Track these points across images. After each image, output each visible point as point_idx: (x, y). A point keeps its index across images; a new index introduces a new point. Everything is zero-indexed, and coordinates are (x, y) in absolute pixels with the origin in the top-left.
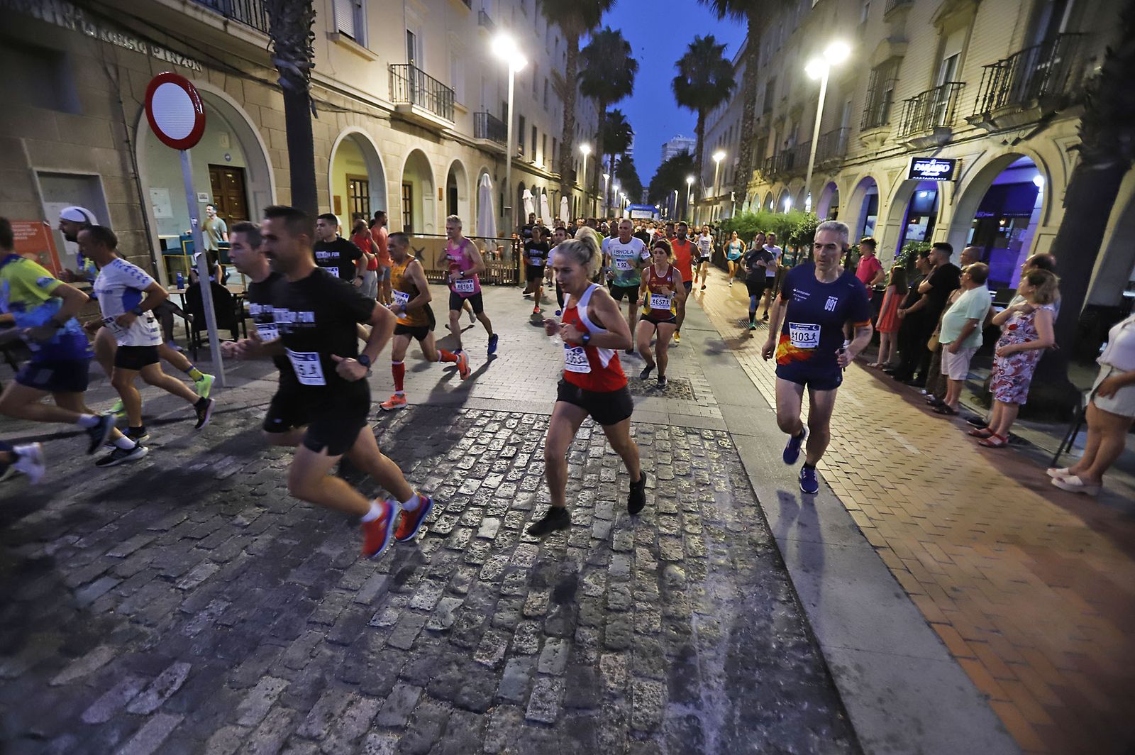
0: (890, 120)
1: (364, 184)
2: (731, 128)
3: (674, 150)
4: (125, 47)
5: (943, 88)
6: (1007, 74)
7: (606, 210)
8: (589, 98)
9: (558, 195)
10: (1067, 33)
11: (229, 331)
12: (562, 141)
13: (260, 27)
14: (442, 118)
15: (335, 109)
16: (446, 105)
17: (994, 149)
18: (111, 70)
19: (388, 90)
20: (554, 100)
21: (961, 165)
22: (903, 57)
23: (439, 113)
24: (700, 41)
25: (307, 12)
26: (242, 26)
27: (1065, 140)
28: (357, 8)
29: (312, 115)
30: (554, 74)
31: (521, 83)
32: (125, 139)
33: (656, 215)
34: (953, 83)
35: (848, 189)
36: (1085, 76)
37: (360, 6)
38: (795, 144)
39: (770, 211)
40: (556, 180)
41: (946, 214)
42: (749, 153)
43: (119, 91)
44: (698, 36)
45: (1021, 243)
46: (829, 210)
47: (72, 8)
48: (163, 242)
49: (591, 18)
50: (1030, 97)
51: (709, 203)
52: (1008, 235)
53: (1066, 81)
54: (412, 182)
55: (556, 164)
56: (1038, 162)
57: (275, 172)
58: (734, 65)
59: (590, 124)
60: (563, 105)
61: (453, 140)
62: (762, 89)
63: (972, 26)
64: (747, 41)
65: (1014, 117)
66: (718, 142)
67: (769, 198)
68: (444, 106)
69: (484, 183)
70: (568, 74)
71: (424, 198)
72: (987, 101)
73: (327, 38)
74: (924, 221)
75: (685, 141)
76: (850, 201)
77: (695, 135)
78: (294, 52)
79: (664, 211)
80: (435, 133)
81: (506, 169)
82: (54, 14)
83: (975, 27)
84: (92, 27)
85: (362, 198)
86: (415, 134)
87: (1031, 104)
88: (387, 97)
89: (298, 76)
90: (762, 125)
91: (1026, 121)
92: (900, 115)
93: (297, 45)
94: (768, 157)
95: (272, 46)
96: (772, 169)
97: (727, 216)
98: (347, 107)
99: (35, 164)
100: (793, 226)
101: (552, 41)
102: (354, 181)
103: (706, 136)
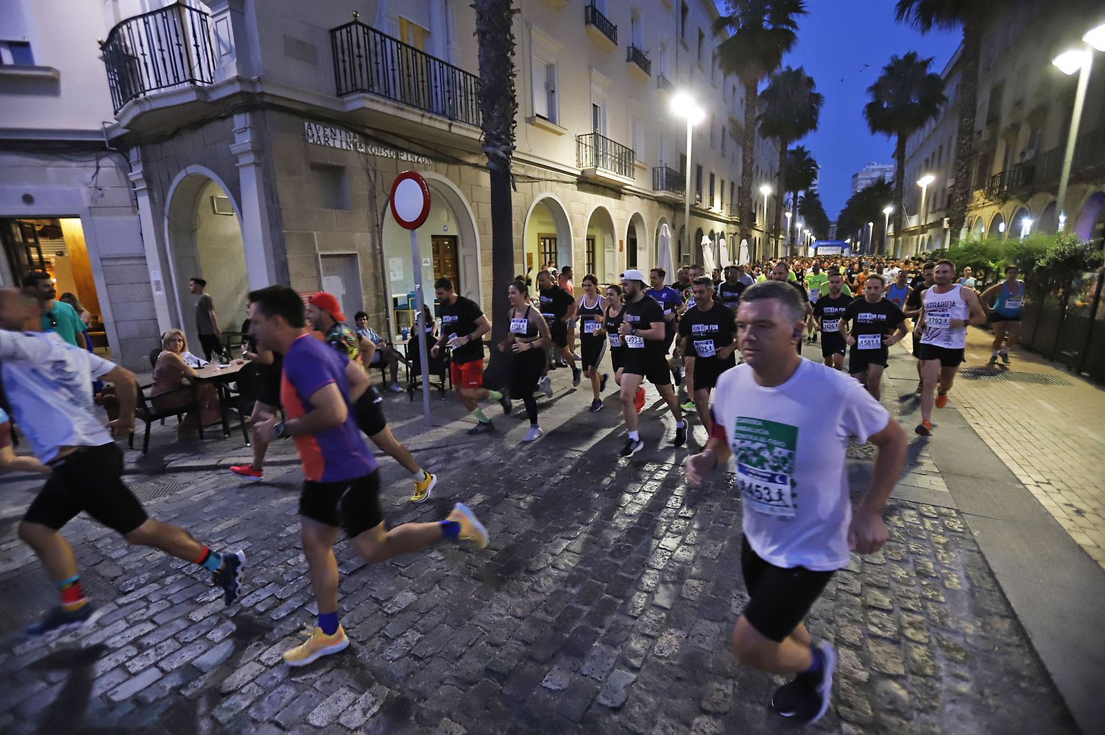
1: (552, 241)
2: (941, 147)
3: (867, 179)
7: (789, 249)
8: (769, 140)
9: (737, 238)
11: (438, 376)
12: (741, 185)
13: (475, 123)
14: (623, 176)
15: (532, 180)
16: (627, 164)
18: (372, 174)
19: (575, 158)
20: (731, 145)
23: (620, 173)
24: (899, 60)
25: (511, 105)
26: (462, 125)
28: (551, 93)
29: (512, 189)
30: (732, 121)
31: (698, 135)
32: (376, 223)
33: (846, 251)
37: (553, 92)
38: (1038, 153)
39: (1000, 236)
40: (734, 223)
42: (967, 172)
43: (375, 188)
44: (897, 56)
48: (395, 300)
49: (770, 61)
51: (914, 233)
54: (595, 236)
55: (735, 208)
57: (480, 238)
58: (943, 77)
59: (770, 164)
60: (741, 149)
61: (634, 195)
62: (984, 97)
64: (963, 47)
66: (923, 164)
67: (997, 219)
68: (625, 166)
69: (662, 233)
70: (746, 119)
71: (606, 250)
73: (527, 123)
75: (885, 169)
77: (895, 161)
78: (499, 139)
79: (855, 245)
80: (616, 191)
81: (684, 217)
85: (550, 253)
86: (598, 193)
88: (574, 164)
89: (503, 158)
90: (985, 138)
93: (503, 133)
94: (993, 174)
95: (483, 137)
96: (1001, 186)
97: (937, 246)
98: (540, 177)
99: (321, 249)
100: (1038, 252)
101: (730, 90)
102: (544, 239)
103: (908, 161)
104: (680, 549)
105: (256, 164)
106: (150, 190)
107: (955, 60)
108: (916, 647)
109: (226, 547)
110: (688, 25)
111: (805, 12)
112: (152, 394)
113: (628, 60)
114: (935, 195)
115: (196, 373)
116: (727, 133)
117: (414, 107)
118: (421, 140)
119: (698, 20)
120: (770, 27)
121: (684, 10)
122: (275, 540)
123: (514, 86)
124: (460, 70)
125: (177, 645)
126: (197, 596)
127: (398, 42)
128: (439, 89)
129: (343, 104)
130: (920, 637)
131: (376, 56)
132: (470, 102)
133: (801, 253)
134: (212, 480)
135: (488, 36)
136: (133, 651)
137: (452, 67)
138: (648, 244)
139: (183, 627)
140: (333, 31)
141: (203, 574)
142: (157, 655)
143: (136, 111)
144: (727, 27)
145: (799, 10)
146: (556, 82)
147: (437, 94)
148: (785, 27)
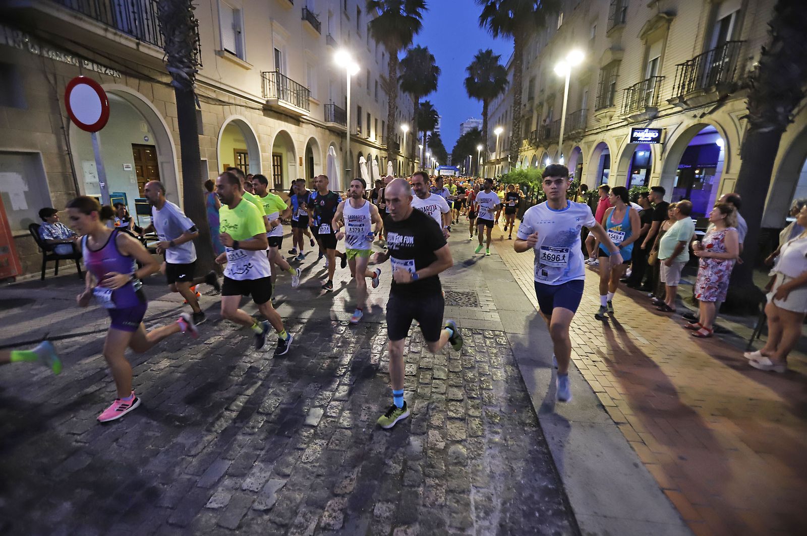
0: (615, 103)
1: (247, 156)
2: (506, 112)
3: (468, 127)
4: (62, 62)
5: (650, 80)
6: (693, 70)
8: (407, 93)
9: (385, 160)
10: (732, 41)
12: (388, 123)
14: (301, 108)
15: (222, 103)
16: (304, 99)
17: (688, 121)
18: (50, 77)
19: (261, 90)
20: (382, 94)
21: (666, 132)
22: (621, 60)
23: (298, 104)
24: (483, 53)
26: (152, 46)
27: (737, 113)
28: (238, 33)
29: (197, 108)
30: (382, 77)
31: (357, 83)
32: (61, 126)
33: (457, 173)
34: (657, 77)
35: (589, 151)
36: (747, 70)
37: (240, 32)
38: (551, 121)
39: (536, 167)
40: (385, 150)
41: (658, 166)
42: (519, 128)
43: (57, 92)
44: (481, 50)
45: (712, 185)
46: (577, 166)
47: (20, 34)
49: (406, 39)
50: (710, 85)
51: (493, 163)
52: (702, 180)
53: (734, 74)
54: (280, 153)
55: (385, 139)
56: (719, 129)
57: (176, 148)
58: (506, 69)
59: (409, 111)
60: (388, 97)
61: (309, 124)
62: (526, 85)
63: (667, 39)
64: (514, 52)
65: (700, 99)
66: (497, 121)
67: (534, 159)
68: (302, 101)
69: (330, 153)
70: (391, 77)
71: (289, 164)
72: (681, 88)
73: (216, 54)
74: (643, 172)
75: (476, 122)
76: (591, 159)
77: (482, 117)
78: (182, 62)
79: (463, 169)
80: (296, 119)
81: (346, 142)
82: (6, 38)
83: (669, 39)
84: (36, 47)
85: (245, 165)
86: (282, 120)
87: (711, 90)
88: (260, 95)
89: (186, 79)
90: (528, 108)
91: (709, 101)
92: (621, 100)
93: (184, 57)
94: (532, 131)
97: (506, 172)
98: (232, 102)
101: (380, 54)
102: (239, 154)
103: (489, 119)
107: (512, 60)
111: (426, 9)
113: (303, 19)
114: (504, 140)
118: (108, 53)
120: (405, 14)
123: (193, 16)
132: (157, 27)
138: (322, 162)
144: (377, 8)
145: (423, 7)
146: (242, 26)
147: (120, 12)
148: (414, 16)
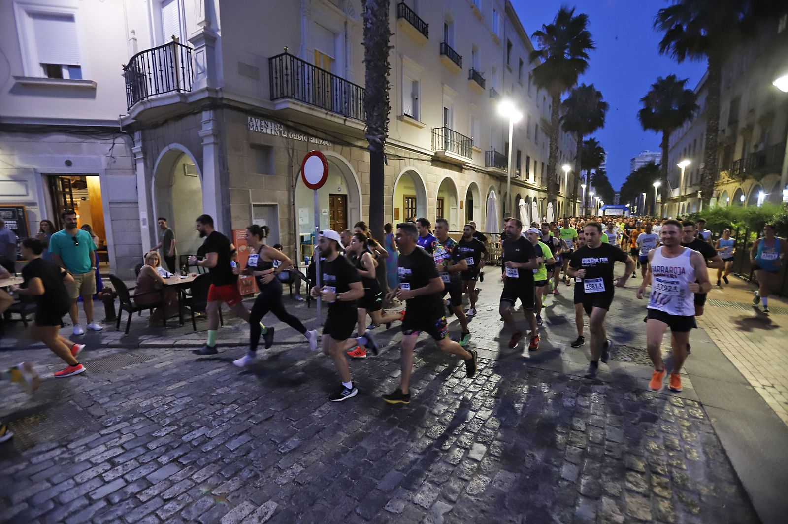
1: (413, 200)
2: (695, 141)
3: (641, 162)
7: (584, 210)
8: (569, 133)
9: (545, 202)
12: (548, 164)
13: (362, 119)
14: (464, 157)
15: (400, 158)
18: (290, 151)
19: (431, 143)
20: (542, 137)
23: (462, 154)
24: (663, 80)
26: (353, 120)
28: (415, 100)
29: (385, 164)
30: (543, 120)
31: (518, 130)
32: (292, 185)
33: (626, 212)
37: (417, 99)
38: (767, 146)
39: (741, 204)
40: (544, 191)
42: (714, 159)
43: (292, 161)
44: (661, 77)
48: (302, 237)
49: (570, 80)
51: (676, 201)
54: (444, 198)
55: (544, 180)
58: (695, 92)
59: (571, 151)
60: (549, 140)
61: (470, 170)
62: (725, 107)
64: (708, 74)
66: (683, 152)
67: (739, 193)
68: (466, 149)
69: (491, 197)
70: (553, 119)
71: (450, 207)
73: (398, 120)
75: (652, 155)
77: (661, 149)
78: (377, 130)
79: (633, 208)
80: (459, 167)
81: (507, 185)
86: (446, 168)
88: (430, 148)
89: (379, 143)
90: (727, 135)
93: (379, 126)
94: (735, 160)
95: (366, 128)
96: (741, 169)
97: (694, 211)
98: (406, 156)
99: (253, 201)
100: (767, 216)
101: (541, 99)
102: (408, 199)
103: (671, 150)
104: (491, 419)
105: (214, 144)
106: (145, 159)
107: (704, 81)
108: (662, 501)
109: (175, 400)
110: (512, 57)
111: (593, 48)
112: (135, 294)
113: (469, 79)
114: (692, 174)
115: (165, 281)
116: (539, 129)
117: (321, 108)
118: (325, 130)
119: (518, 52)
120: (569, 58)
121: (509, 46)
122: (209, 397)
123: (388, 95)
124: (353, 84)
125: (137, 464)
126: (153, 432)
127: (312, 66)
128: (338, 96)
129: (275, 105)
130: (666, 494)
131: (298, 75)
132: (359, 105)
133: (593, 213)
134: (169, 355)
135: (372, 63)
136: (108, 466)
137: (348, 82)
138: (481, 204)
139: (142, 453)
140: (270, 59)
141: (159, 417)
142: (123, 470)
143: (141, 108)
144: (540, 57)
145: (589, 47)
146: (419, 93)
147: (337, 99)
148: (580, 57)
